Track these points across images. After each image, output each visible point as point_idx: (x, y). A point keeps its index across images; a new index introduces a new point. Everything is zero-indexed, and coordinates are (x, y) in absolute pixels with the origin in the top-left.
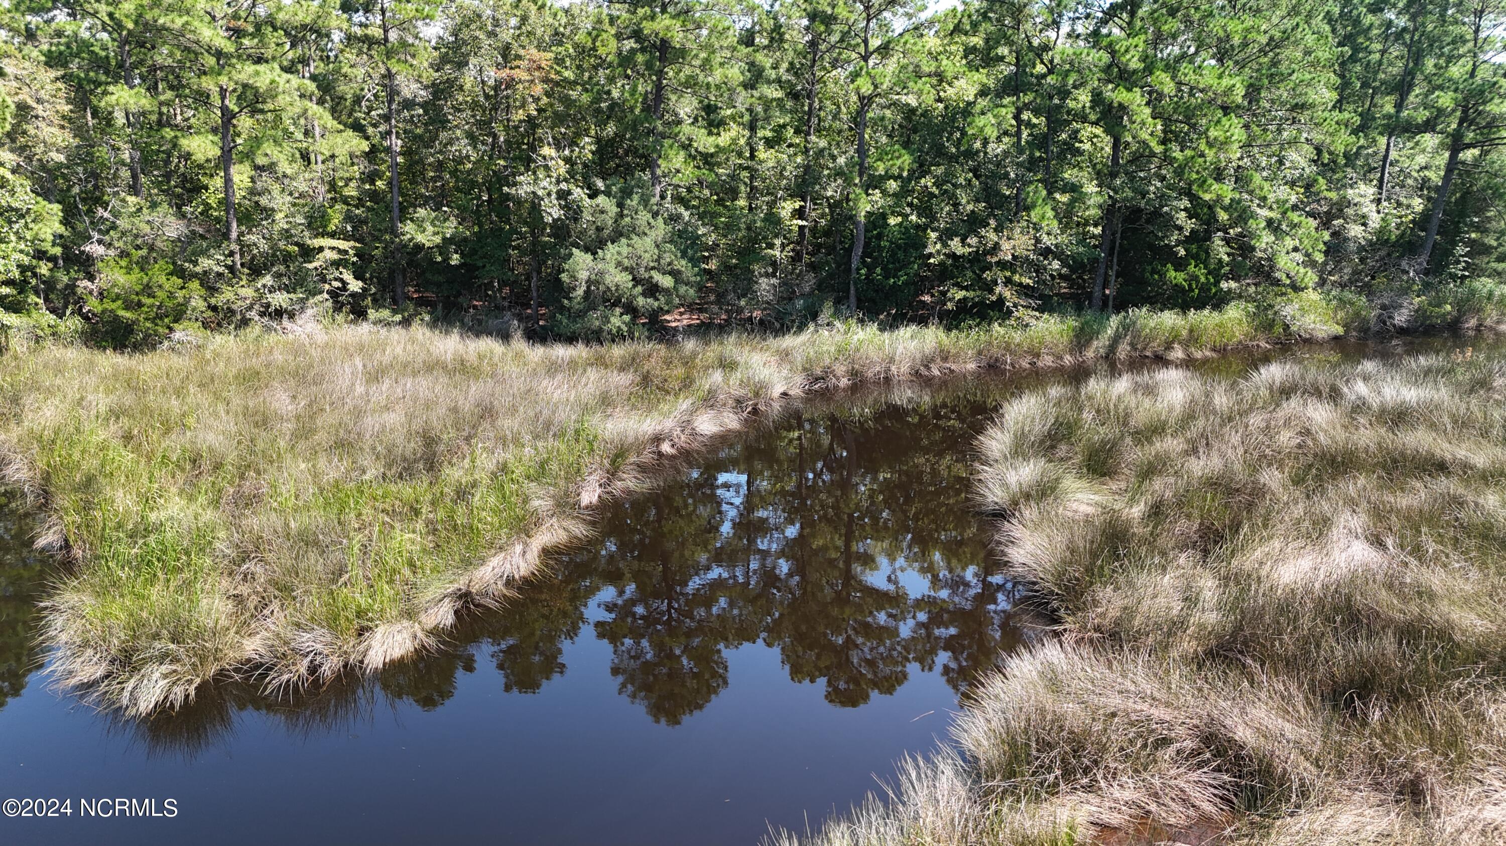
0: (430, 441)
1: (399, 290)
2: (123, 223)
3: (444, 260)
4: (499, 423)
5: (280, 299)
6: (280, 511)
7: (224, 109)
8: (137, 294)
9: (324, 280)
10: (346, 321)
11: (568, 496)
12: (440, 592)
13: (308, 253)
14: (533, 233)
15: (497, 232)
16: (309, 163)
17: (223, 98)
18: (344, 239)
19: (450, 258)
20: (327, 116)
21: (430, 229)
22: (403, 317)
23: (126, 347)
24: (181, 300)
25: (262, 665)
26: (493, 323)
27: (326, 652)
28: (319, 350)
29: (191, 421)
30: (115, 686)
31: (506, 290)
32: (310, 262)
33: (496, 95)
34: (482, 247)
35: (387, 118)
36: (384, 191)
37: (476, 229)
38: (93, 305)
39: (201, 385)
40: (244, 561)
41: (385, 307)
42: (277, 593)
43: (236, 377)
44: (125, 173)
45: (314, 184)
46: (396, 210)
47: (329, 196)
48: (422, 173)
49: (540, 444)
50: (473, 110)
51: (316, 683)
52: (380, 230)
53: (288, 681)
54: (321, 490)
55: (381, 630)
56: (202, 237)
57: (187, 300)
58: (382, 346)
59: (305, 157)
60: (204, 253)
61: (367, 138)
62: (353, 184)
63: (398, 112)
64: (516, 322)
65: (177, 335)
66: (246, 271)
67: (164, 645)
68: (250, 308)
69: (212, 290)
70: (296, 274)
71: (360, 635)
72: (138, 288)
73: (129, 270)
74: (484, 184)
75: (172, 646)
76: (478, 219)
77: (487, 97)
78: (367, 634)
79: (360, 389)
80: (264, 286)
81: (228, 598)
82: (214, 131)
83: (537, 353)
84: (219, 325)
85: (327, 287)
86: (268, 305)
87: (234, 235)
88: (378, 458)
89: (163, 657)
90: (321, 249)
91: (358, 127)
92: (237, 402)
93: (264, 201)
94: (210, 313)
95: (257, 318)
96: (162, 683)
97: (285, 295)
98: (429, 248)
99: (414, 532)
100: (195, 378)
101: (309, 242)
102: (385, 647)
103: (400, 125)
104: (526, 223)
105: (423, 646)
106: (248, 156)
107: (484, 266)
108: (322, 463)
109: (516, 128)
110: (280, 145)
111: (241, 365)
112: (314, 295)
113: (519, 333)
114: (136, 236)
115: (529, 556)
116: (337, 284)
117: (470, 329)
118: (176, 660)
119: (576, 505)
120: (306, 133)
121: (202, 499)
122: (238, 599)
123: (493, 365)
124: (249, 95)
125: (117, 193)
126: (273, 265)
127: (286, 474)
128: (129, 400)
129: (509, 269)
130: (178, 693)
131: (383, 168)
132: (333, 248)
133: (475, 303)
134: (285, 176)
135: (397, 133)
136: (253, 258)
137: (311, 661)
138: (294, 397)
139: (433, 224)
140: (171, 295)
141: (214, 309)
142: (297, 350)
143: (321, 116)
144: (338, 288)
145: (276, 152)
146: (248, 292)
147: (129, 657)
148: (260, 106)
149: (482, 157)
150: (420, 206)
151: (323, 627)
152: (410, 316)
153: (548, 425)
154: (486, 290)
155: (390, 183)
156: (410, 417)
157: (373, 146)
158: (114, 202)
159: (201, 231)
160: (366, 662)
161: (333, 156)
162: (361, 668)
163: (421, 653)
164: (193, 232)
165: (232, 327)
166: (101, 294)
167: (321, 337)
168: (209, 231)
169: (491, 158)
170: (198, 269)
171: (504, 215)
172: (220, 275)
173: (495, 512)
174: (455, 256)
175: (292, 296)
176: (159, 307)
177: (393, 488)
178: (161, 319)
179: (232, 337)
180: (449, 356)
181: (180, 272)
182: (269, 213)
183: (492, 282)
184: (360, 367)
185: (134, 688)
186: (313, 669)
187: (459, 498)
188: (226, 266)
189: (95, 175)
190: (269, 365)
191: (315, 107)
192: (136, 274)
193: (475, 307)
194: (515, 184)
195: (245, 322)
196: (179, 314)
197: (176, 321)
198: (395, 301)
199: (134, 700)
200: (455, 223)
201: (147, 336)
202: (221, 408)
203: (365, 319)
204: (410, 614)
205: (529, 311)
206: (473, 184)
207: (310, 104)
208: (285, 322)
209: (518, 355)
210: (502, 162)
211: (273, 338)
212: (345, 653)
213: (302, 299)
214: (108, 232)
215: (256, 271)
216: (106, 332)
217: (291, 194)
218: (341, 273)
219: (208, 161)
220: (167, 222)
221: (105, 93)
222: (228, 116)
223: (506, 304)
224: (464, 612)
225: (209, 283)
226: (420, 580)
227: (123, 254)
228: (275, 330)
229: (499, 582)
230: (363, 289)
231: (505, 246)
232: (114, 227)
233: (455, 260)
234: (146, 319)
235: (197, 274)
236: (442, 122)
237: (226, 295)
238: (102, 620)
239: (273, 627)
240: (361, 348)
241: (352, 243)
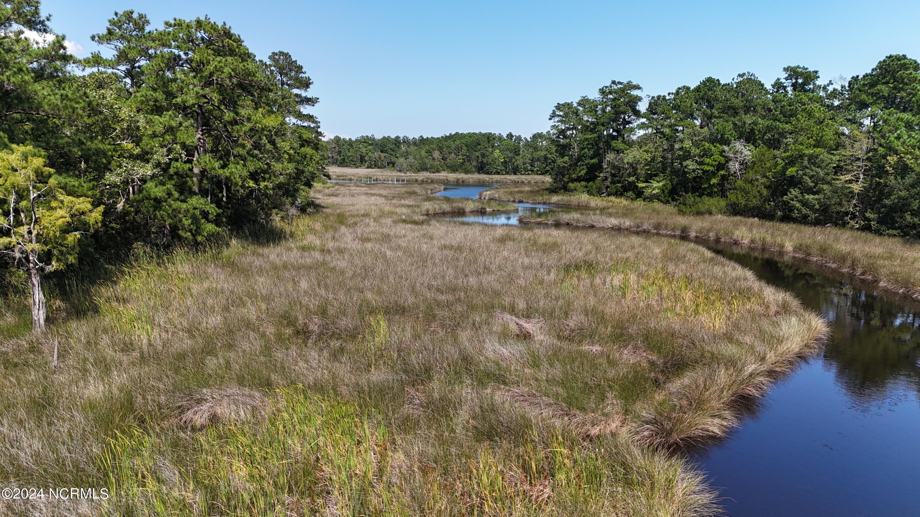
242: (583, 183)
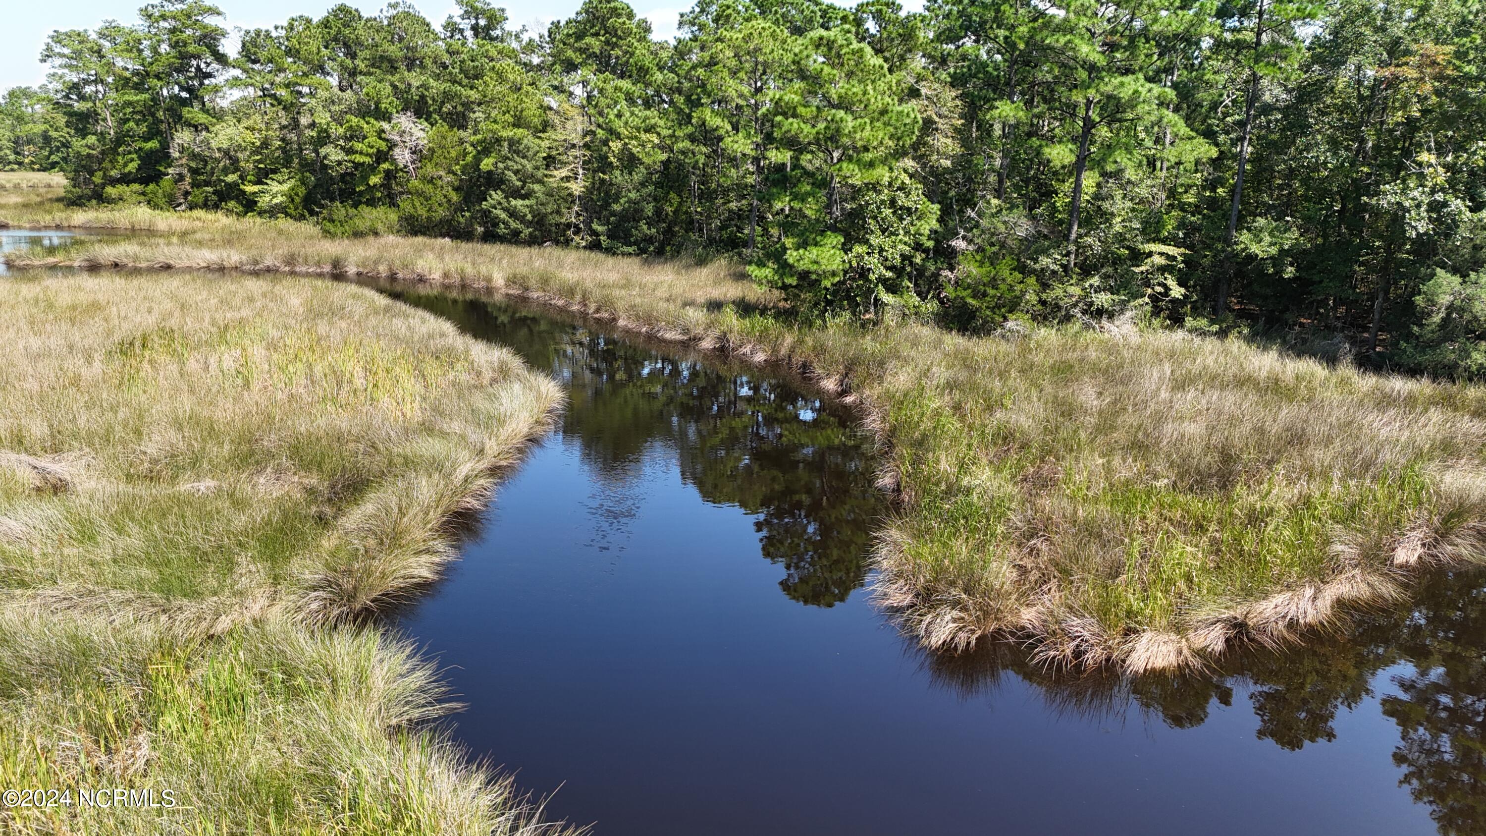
0: (1227, 457)
1: (1221, 300)
2: (984, 223)
3: (1276, 273)
4: (1309, 451)
5: (1103, 299)
6: (1072, 498)
7: (1087, 120)
8: (984, 285)
9: (1148, 284)
10: (1162, 325)
11: (1380, 549)
12: (1213, 616)
13: (1137, 257)
14: (1388, 249)
15: (1343, 245)
16: (1154, 169)
17: (1088, 109)
18: (1175, 246)
19: (1283, 271)
20: (1181, 124)
21: (1267, 239)
22: (1221, 328)
23: (967, 330)
24: (1018, 293)
25: (1033, 636)
26: (1321, 343)
27: (1092, 641)
28: (1131, 351)
29: (1008, 402)
30: (916, 617)
31: (1342, 309)
32: (1138, 266)
33: (1372, 96)
34: (1322, 261)
35: (1241, 124)
36: (1223, 198)
37: (1320, 241)
38: (949, 292)
39: (1022, 371)
40: (1032, 537)
41: (1204, 316)
42: (1056, 573)
43: (1052, 367)
44: (992, 178)
45: (1155, 190)
46: (1234, 219)
47: (1168, 202)
48: (1268, 181)
49: (1352, 483)
50: (1342, 113)
51: (1078, 667)
52: (1213, 238)
53: (1054, 657)
54: (1111, 485)
55: (1147, 636)
56: (1046, 237)
57: (1024, 294)
58: (1193, 355)
59: (1152, 163)
60: (1045, 252)
61: (1217, 145)
62: (1193, 191)
63: (1256, 117)
64: (1347, 345)
65: (1010, 324)
66: (1077, 270)
67: (956, 592)
68: (1075, 305)
69: (1045, 286)
70: (1122, 276)
71: (1126, 635)
72: (986, 280)
73: (981, 264)
74: (1338, 193)
75: (964, 596)
76: (1324, 230)
77: (1361, 98)
78: (1133, 636)
79: (1164, 395)
80: (1091, 286)
81: (1014, 566)
82: (1074, 140)
83: (1368, 382)
84: (1045, 318)
85: (1149, 291)
86: (1092, 304)
87: (1073, 236)
88: (1171, 466)
89: (955, 604)
90: (1150, 254)
91: (1209, 135)
92: (1049, 389)
93: (1106, 205)
94: (1040, 307)
95: (1079, 315)
96: (952, 625)
97: (1109, 296)
98: (1262, 259)
99: (1196, 546)
100: (1017, 364)
101: (1141, 247)
102: (1149, 653)
103: (1255, 131)
104: (1381, 237)
105: (1187, 664)
106: (1099, 164)
107: (1321, 282)
108: (1117, 461)
109: (1391, 131)
110: (1131, 153)
111: (1056, 357)
112: (1136, 298)
113: (1349, 358)
114: (993, 234)
115: (1319, 603)
116: (1159, 289)
117: (1292, 348)
118: (964, 609)
119: (1388, 561)
120: (1156, 142)
121: (1006, 473)
122: (1023, 570)
123: (1311, 389)
124: (1111, 107)
125: (984, 196)
126: (1102, 266)
127: (1081, 465)
128: (963, 376)
129: (1351, 287)
130: (962, 637)
131: (1227, 175)
132: (1161, 254)
133: (1303, 320)
134: (1129, 182)
135: (1250, 139)
136: (1087, 258)
137: (1077, 646)
138: (1101, 393)
139: (1271, 234)
140: (1011, 288)
141: (1043, 303)
142: (1111, 349)
143: (1175, 122)
144: (1160, 293)
145: (1125, 160)
146: (1076, 291)
147: (929, 595)
148: (1119, 116)
149: (1342, 164)
150: (1260, 215)
151: (1093, 617)
152: (1227, 327)
153: (1367, 465)
154: (1317, 308)
155: (1232, 191)
156: (1211, 429)
157: (1221, 152)
158: (981, 204)
159: (1046, 231)
160: (1128, 662)
161: (1179, 163)
162: (1122, 667)
163: (1182, 670)
164: (1039, 232)
165: (1055, 322)
166: (956, 283)
167: (1135, 339)
168: (1052, 232)
169: (1352, 164)
170: (1037, 266)
171: (1356, 226)
172: (1054, 272)
173: (1290, 547)
174: (1290, 269)
175: (1115, 297)
176: (999, 298)
177: (1181, 498)
178: (999, 308)
179: (1054, 331)
180: (1264, 374)
181: (1022, 269)
182: (1107, 217)
183: (1328, 299)
184: (1169, 373)
185: (930, 623)
186: (1078, 654)
187: (1250, 523)
188: (1062, 265)
189: (970, 180)
190: (1082, 360)
191: (1171, 114)
192: (987, 268)
193: (1302, 325)
194: (1377, 193)
195: (1068, 318)
196: (1014, 306)
197: (1010, 311)
198: (1215, 311)
199: (928, 633)
200: (1297, 235)
201: (985, 322)
202: (1034, 394)
203: (1182, 326)
204: (1179, 629)
205: (1366, 335)
206: (1326, 192)
207: (1166, 112)
208: (1104, 322)
209: (1344, 382)
210: (1365, 169)
211: (1089, 335)
212: (1110, 647)
213: (1124, 301)
214: (972, 229)
215: (1086, 271)
216: (955, 316)
217: (1131, 200)
218: (1165, 279)
219: (1064, 167)
220: (1019, 223)
221: (992, 108)
222: (1089, 125)
223: (1339, 325)
224: (1237, 642)
225: (1044, 280)
226: (1194, 597)
227: (980, 250)
228: (1094, 328)
229: (1280, 623)
230: (1185, 296)
231: (1350, 261)
232: (977, 226)
233: (1290, 272)
234: (988, 308)
235: (1035, 270)
236: (1303, 128)
237: (1057, 292)
238: (915, 559)
239: (1048, 604)
240: (1172, 355)
241: (1182, 250)
242: (136, 187)
